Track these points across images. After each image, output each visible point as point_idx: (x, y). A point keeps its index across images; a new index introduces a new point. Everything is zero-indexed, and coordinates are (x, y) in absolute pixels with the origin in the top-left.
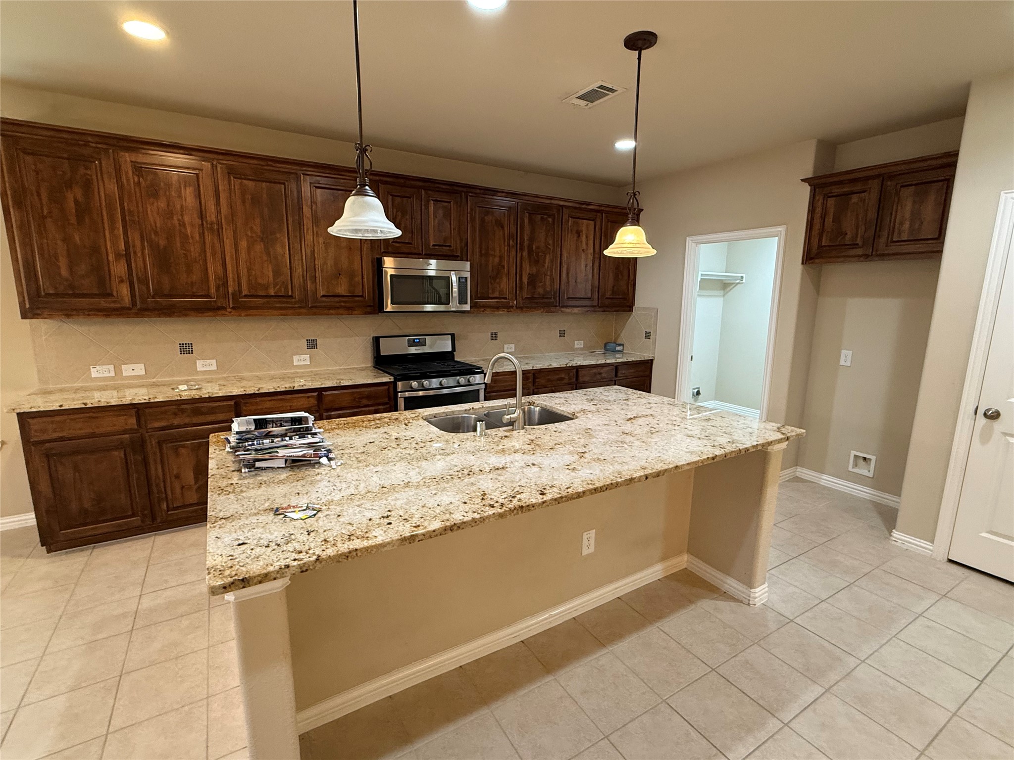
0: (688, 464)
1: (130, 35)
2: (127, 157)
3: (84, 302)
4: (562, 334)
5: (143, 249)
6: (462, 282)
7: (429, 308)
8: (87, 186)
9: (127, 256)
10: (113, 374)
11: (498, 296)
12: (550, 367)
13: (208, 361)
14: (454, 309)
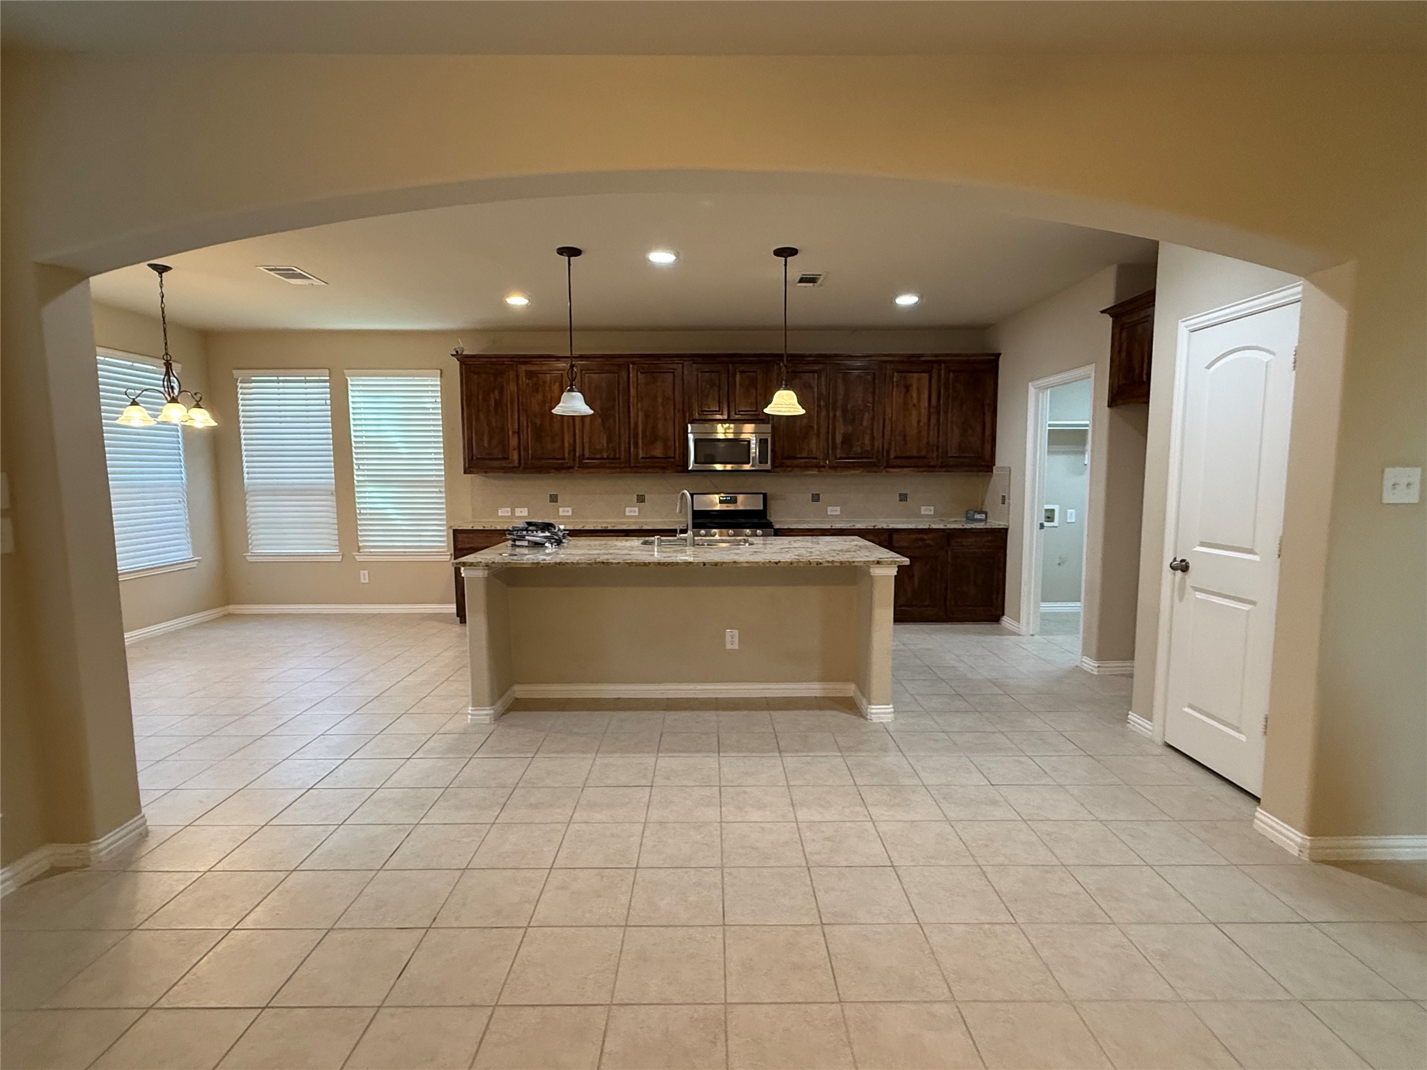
0: (747, 562)
1: (513, 305)
2: (523, 368)
3: (495, 463)
4: (903, 498)
5: (527, 427)
6: (762, 443)
7: (719, 467)
8: (502, 389)
9: (518, 432)
10: (510, 514)
11: (806, 456)
12: (853, 528)
13: (567, 509)
14: (754, 468)
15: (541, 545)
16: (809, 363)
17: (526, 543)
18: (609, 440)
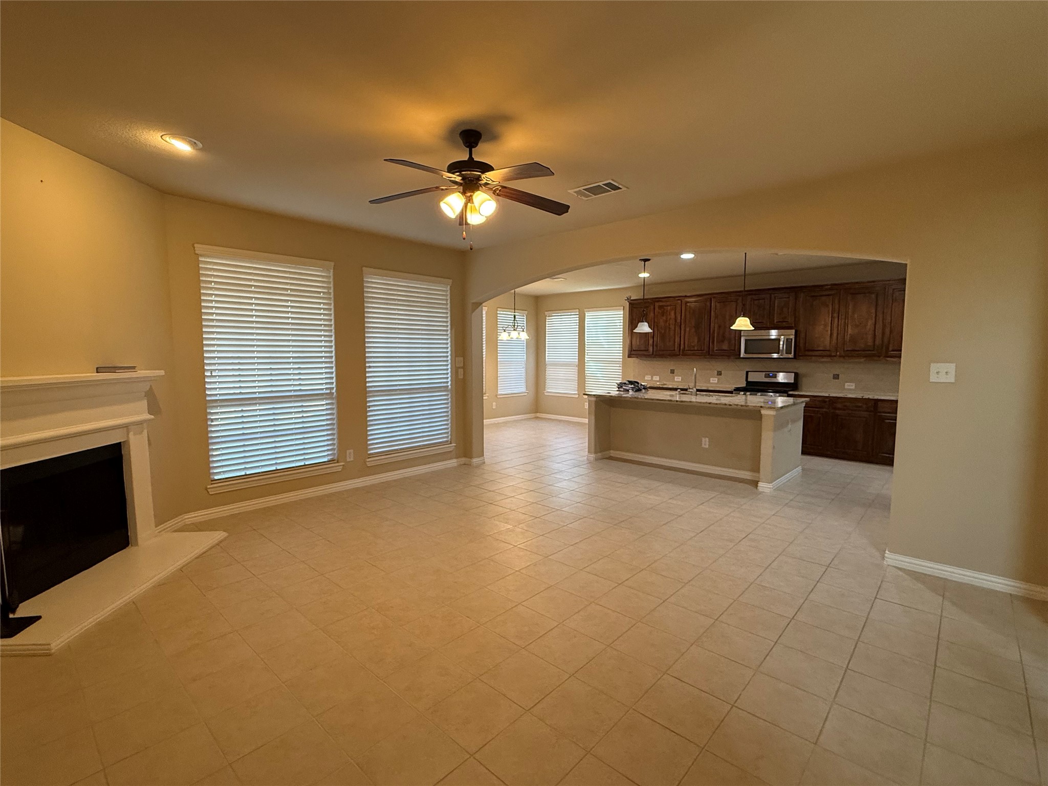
2: (657, 304)
3: (641, 353)
5: (658, 334)
6: (788, 341)
8: (647, 315)
9: (653, 337)
10: (650, 379)
11: (822, 349)
12: (846, 396)
13: (679, 377)
14: (782, 357)
15: (628, 391)
16: (827, 290)
17: (622, 390)
18: (699, 341)
